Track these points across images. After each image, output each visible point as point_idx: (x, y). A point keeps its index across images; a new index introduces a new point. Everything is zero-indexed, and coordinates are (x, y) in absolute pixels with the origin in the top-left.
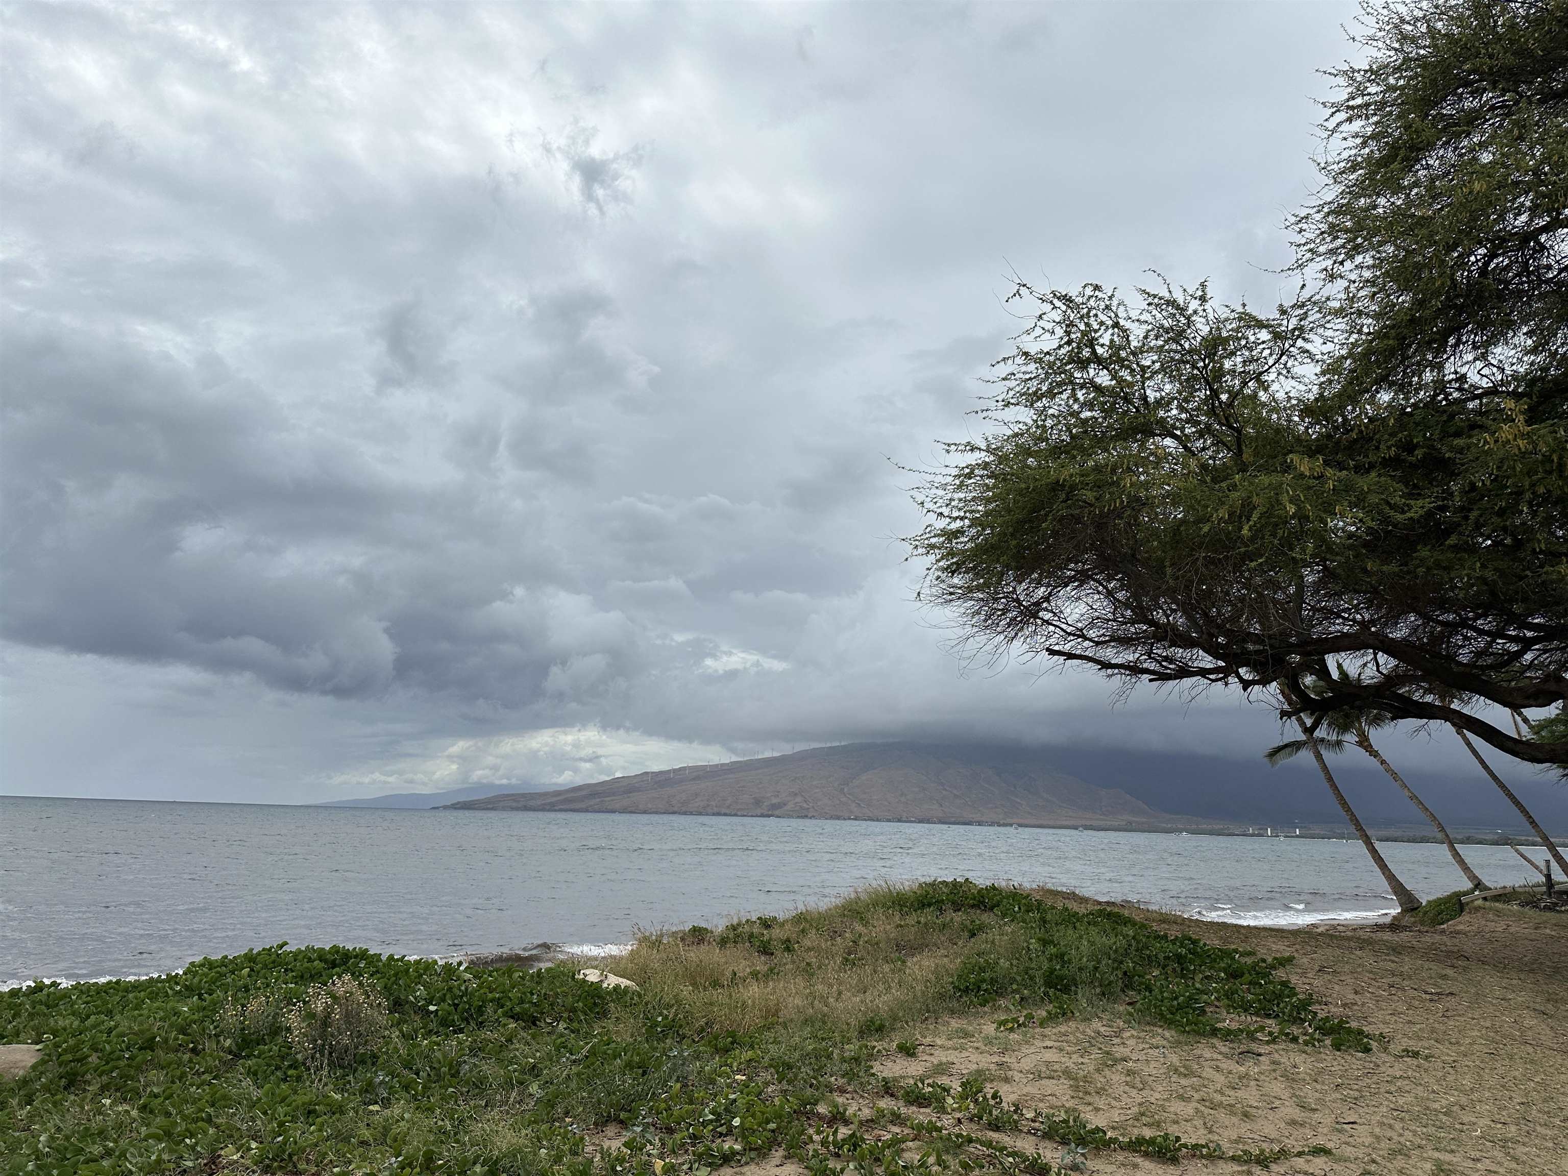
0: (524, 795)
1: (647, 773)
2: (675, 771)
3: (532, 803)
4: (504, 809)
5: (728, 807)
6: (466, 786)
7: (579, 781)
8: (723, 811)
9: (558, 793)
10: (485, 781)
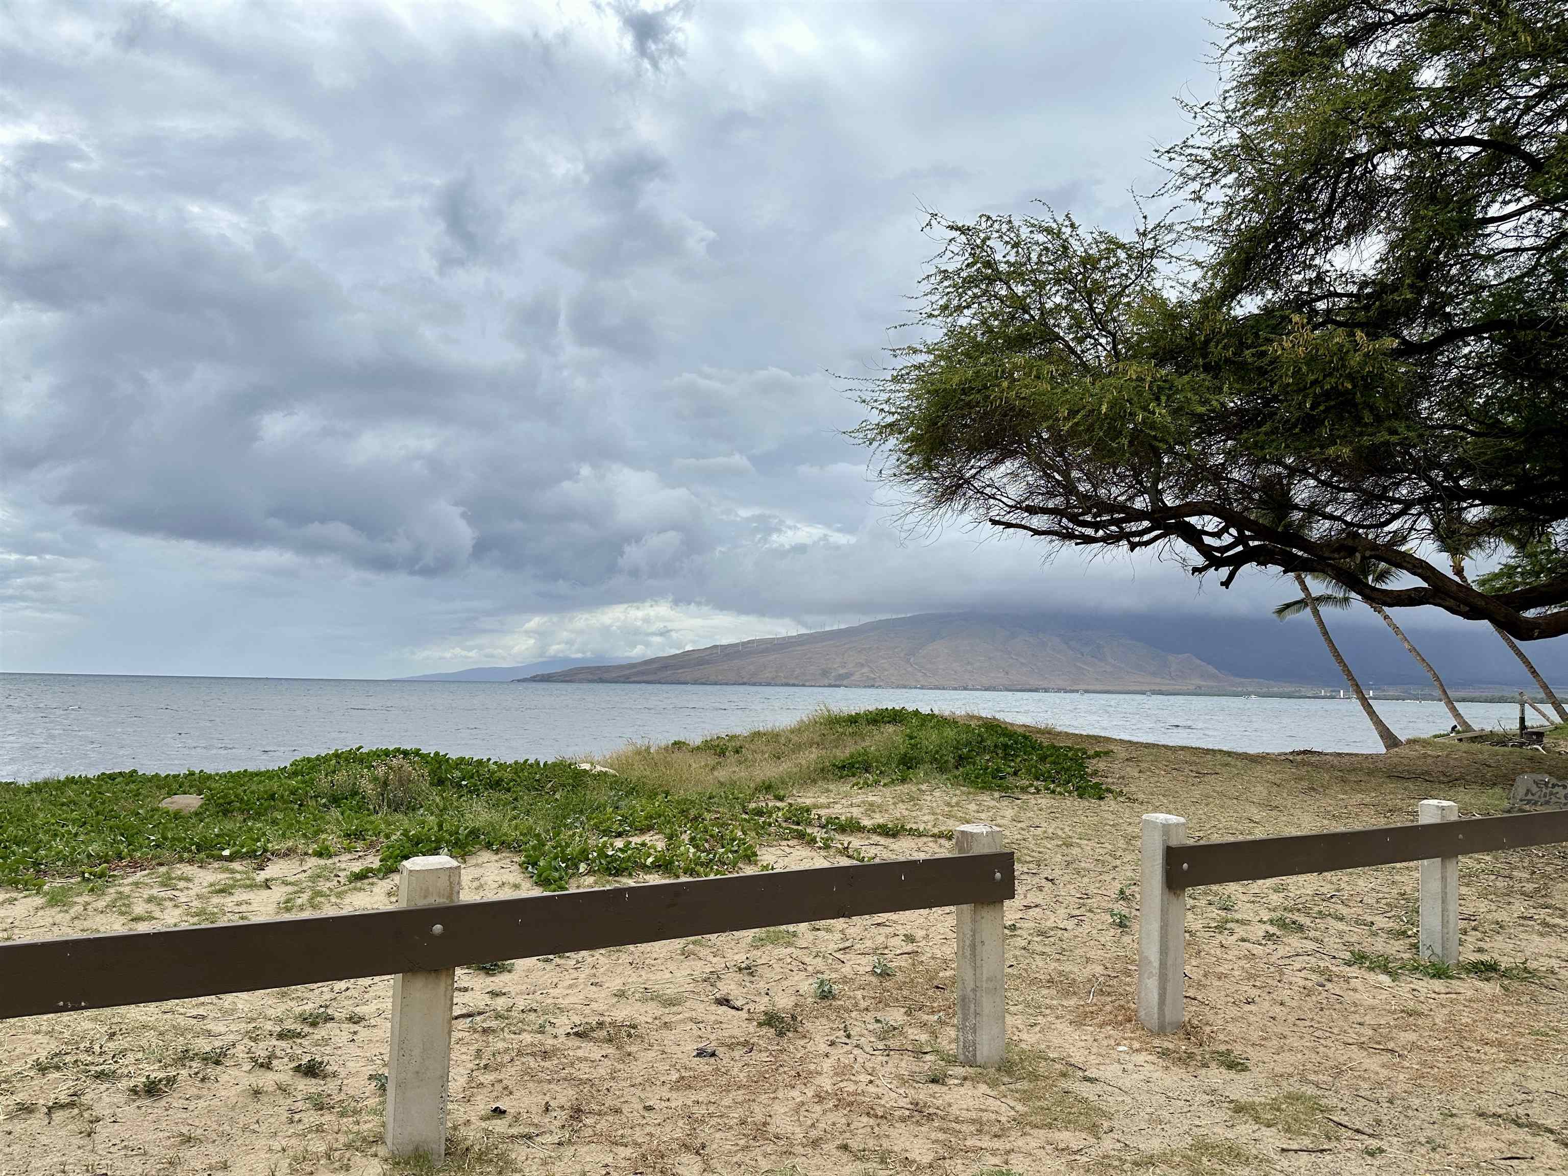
0: (599, 668)
1: (715, 647)
2: (743, 644)
3: (606, 676)
4: (581, 681)
5: (796, 678)
6: (540, 660)
7: (650, 654)
8: (792, 682)
9: (632, 666)
10: (561, 655)
